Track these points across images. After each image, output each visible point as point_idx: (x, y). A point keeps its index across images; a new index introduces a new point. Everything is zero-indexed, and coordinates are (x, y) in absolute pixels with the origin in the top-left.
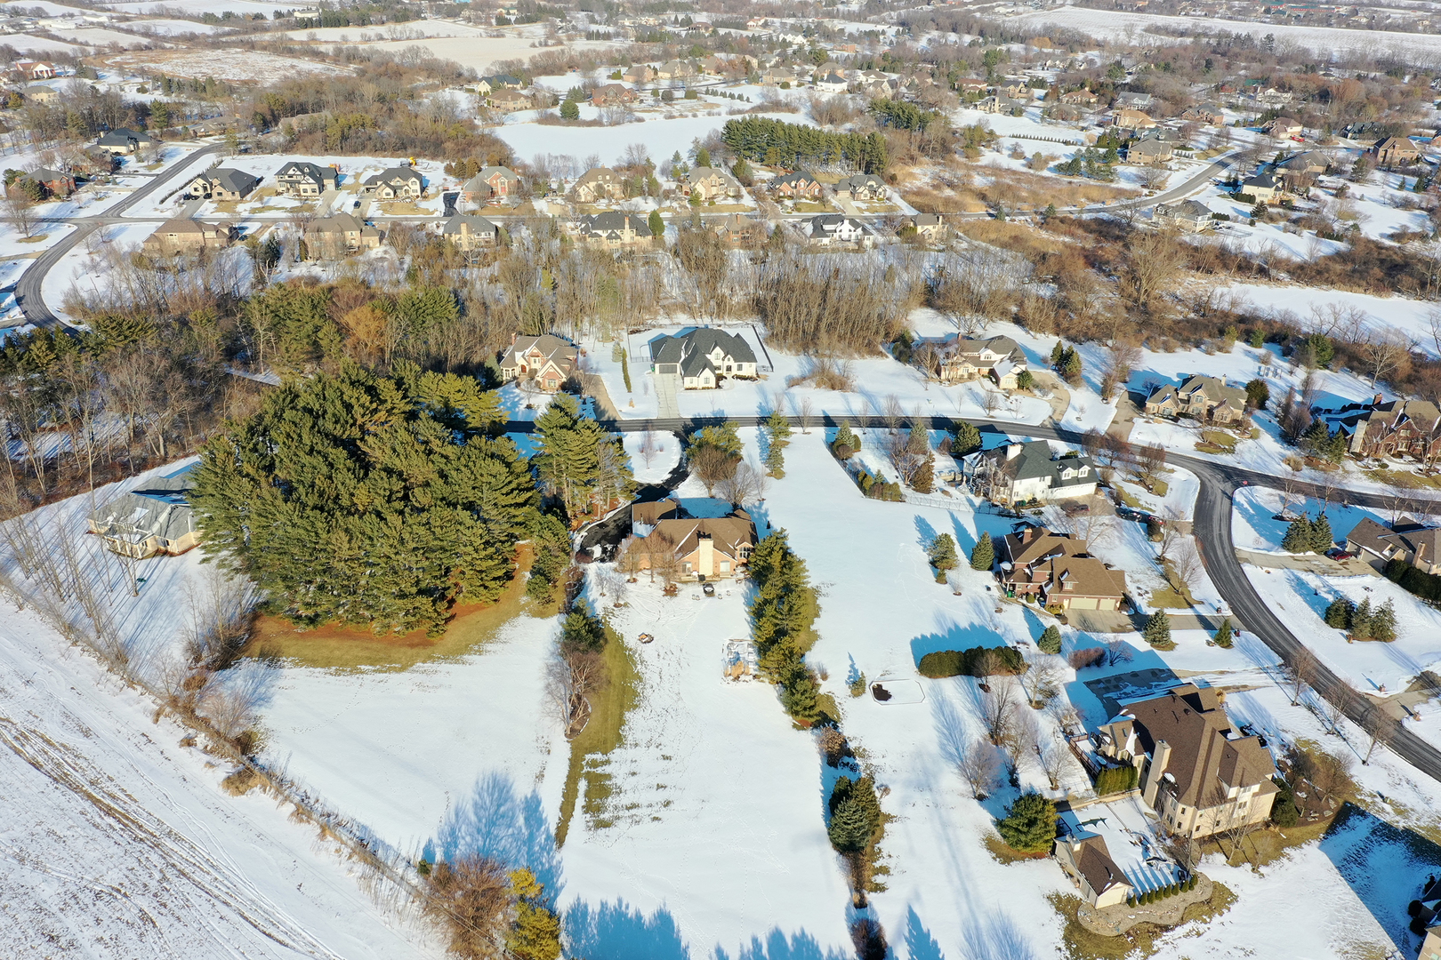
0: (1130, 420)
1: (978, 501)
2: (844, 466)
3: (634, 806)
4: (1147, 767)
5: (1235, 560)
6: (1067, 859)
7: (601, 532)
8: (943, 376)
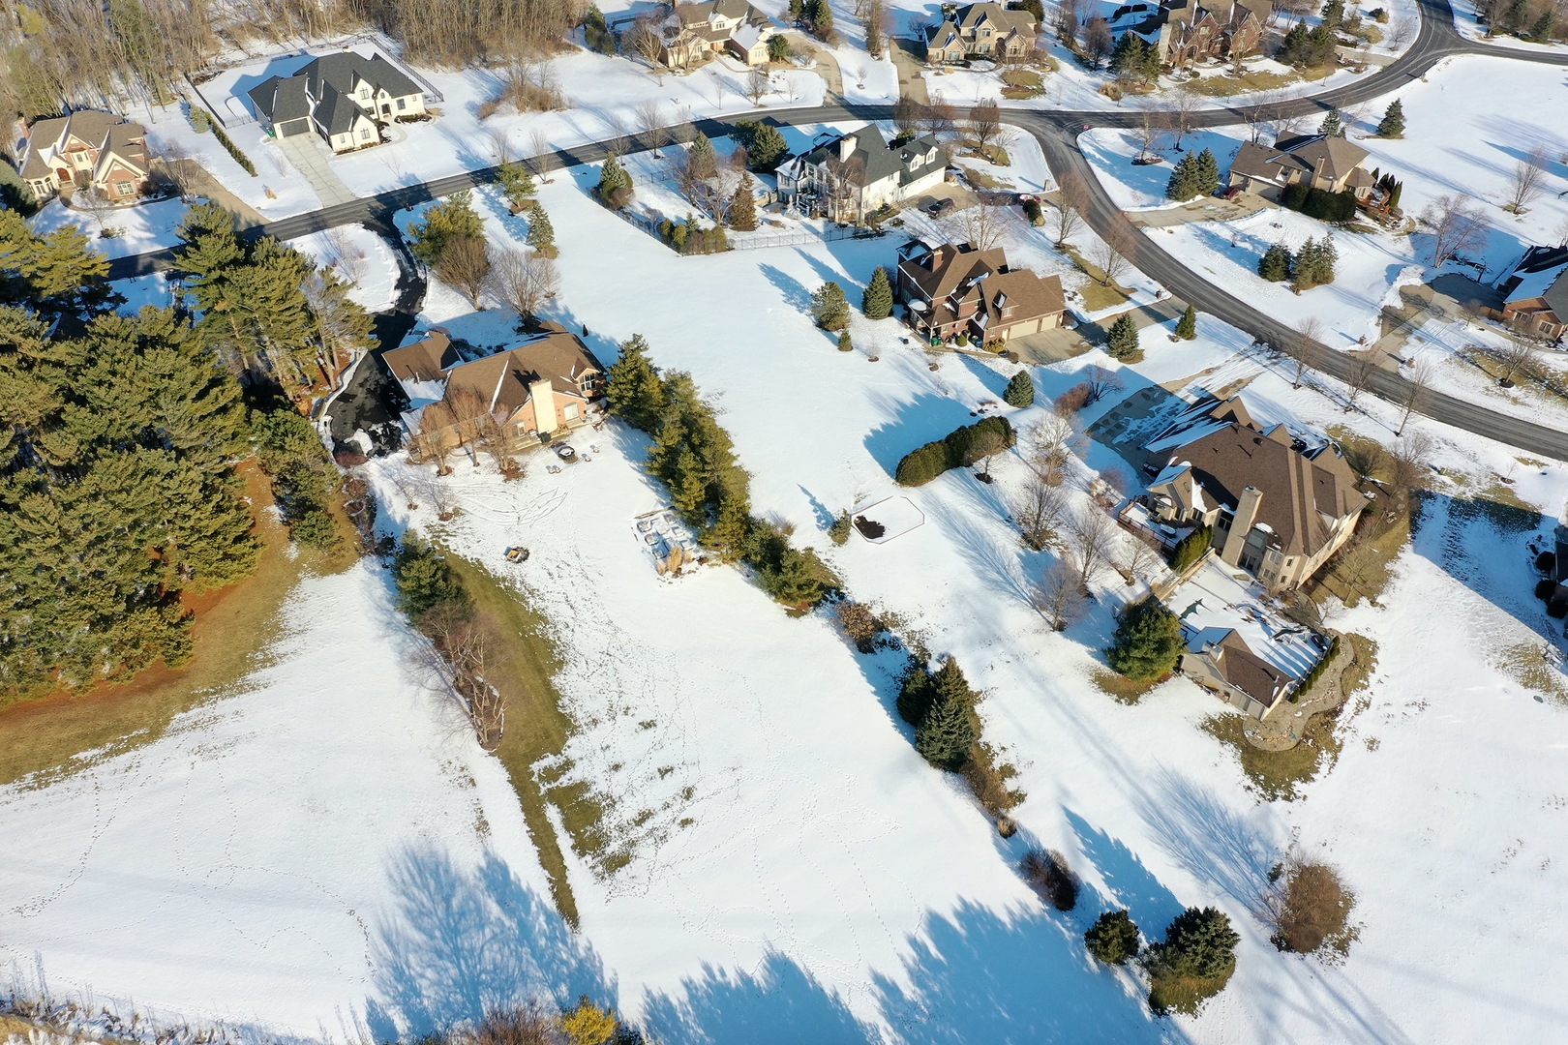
0: (917, 76)
1: (819, 224)
2: (628, 216)
5: (1136, 228)
6: (1204, 672)
7: (351, 410)
8: (671, 62)
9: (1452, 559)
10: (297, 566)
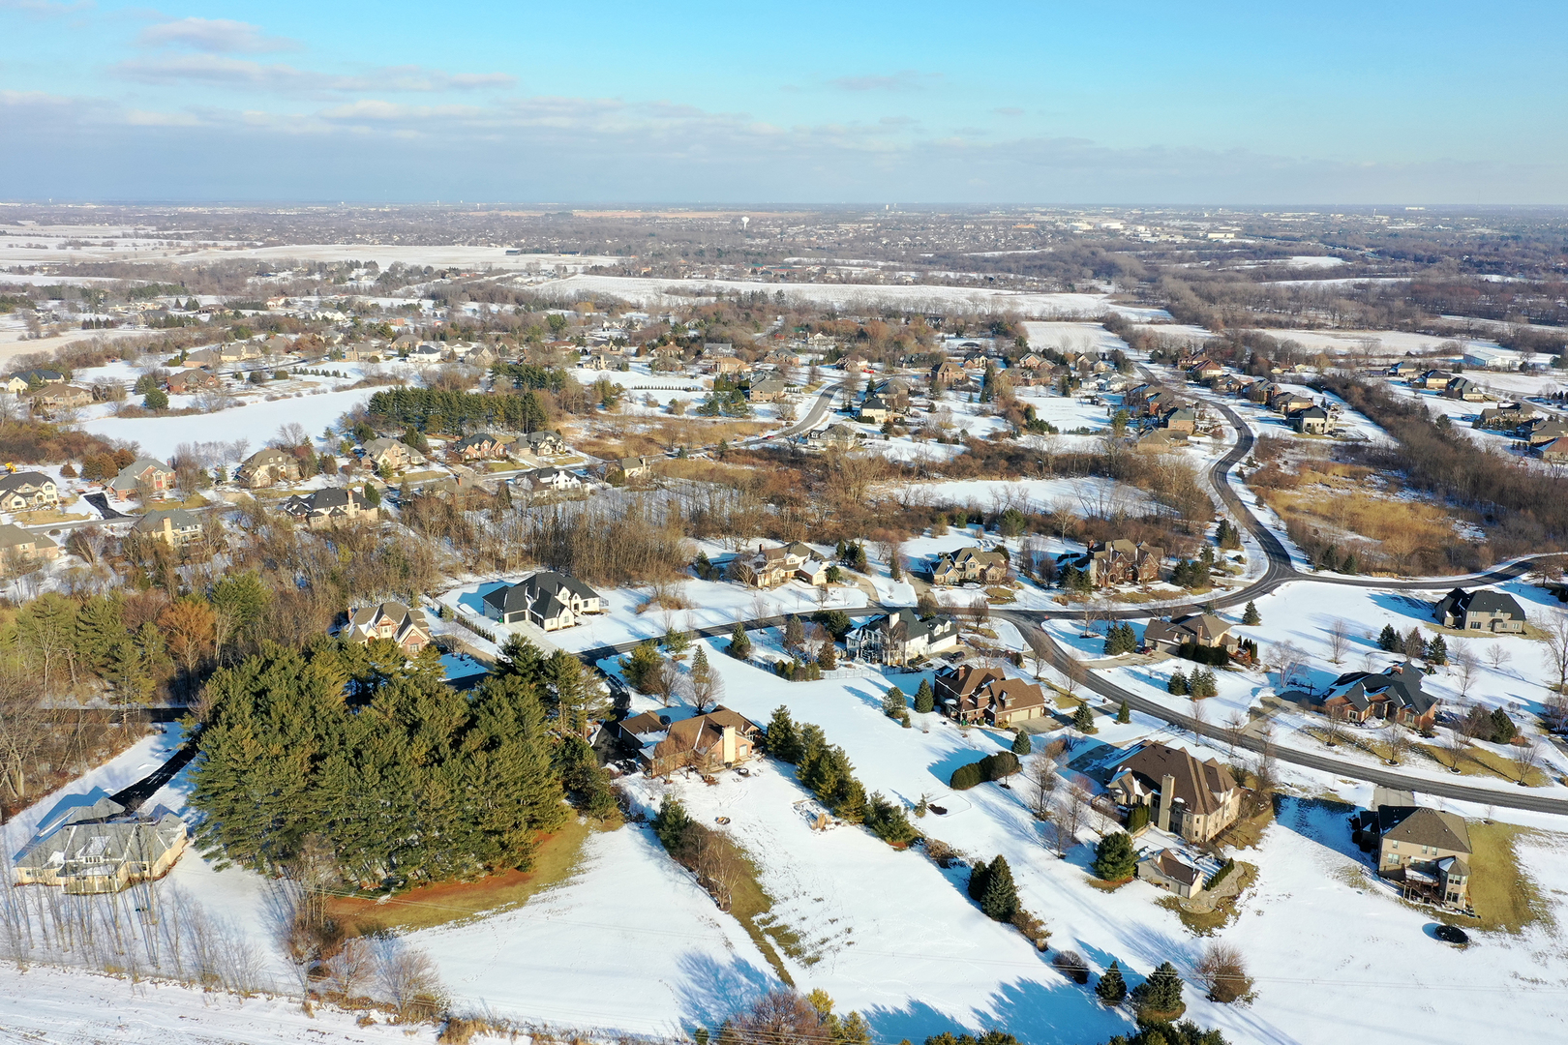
0: (928, 591)
1: (877, 666)
2: (751, 662)
3: (824, 942)
4: (1156, 800)
5: (1085, 668)
6: (1152, 873)
7: (601, 754)
8: (760, 584)
9: (1301, 827)
10: (587, 827)
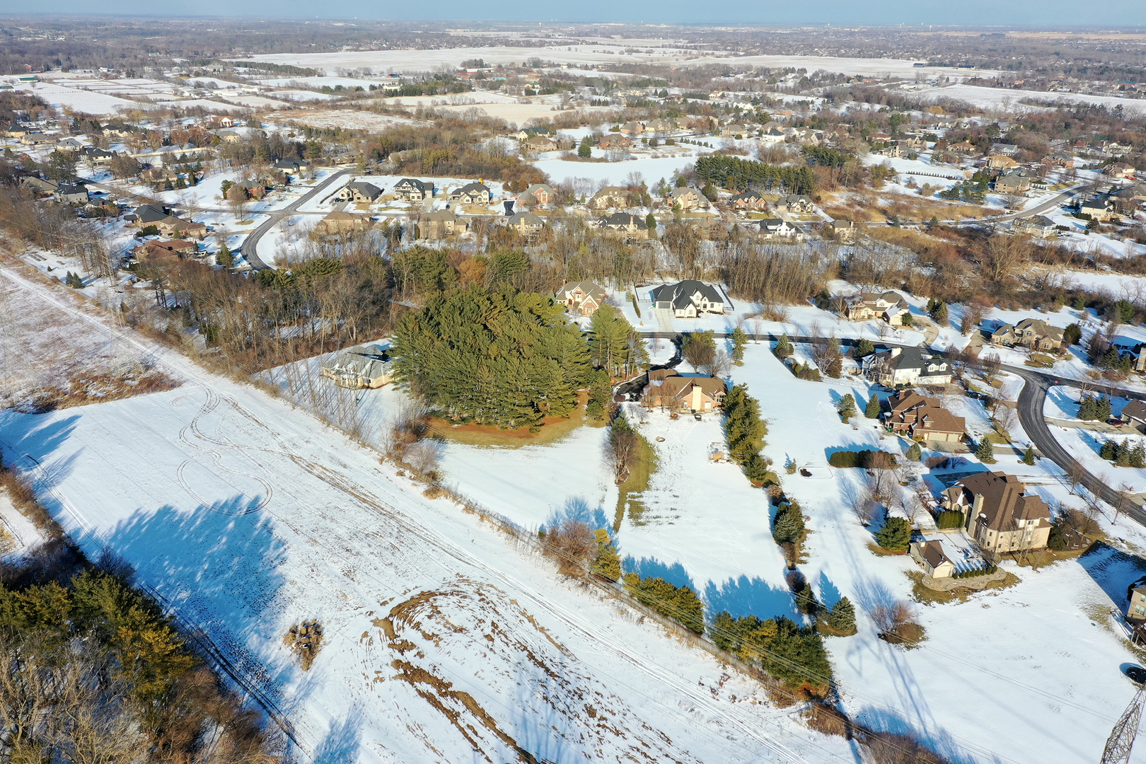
0: (981, 346)
1: (871, 384)
2: (783, 362)
3: (657, 517)
4: (970, 510)
5: (1043, 422)
6: (917, 554)
7: (629, 387)
8: (851, 316)
9: (1095, 570)
10: (584, 422)
